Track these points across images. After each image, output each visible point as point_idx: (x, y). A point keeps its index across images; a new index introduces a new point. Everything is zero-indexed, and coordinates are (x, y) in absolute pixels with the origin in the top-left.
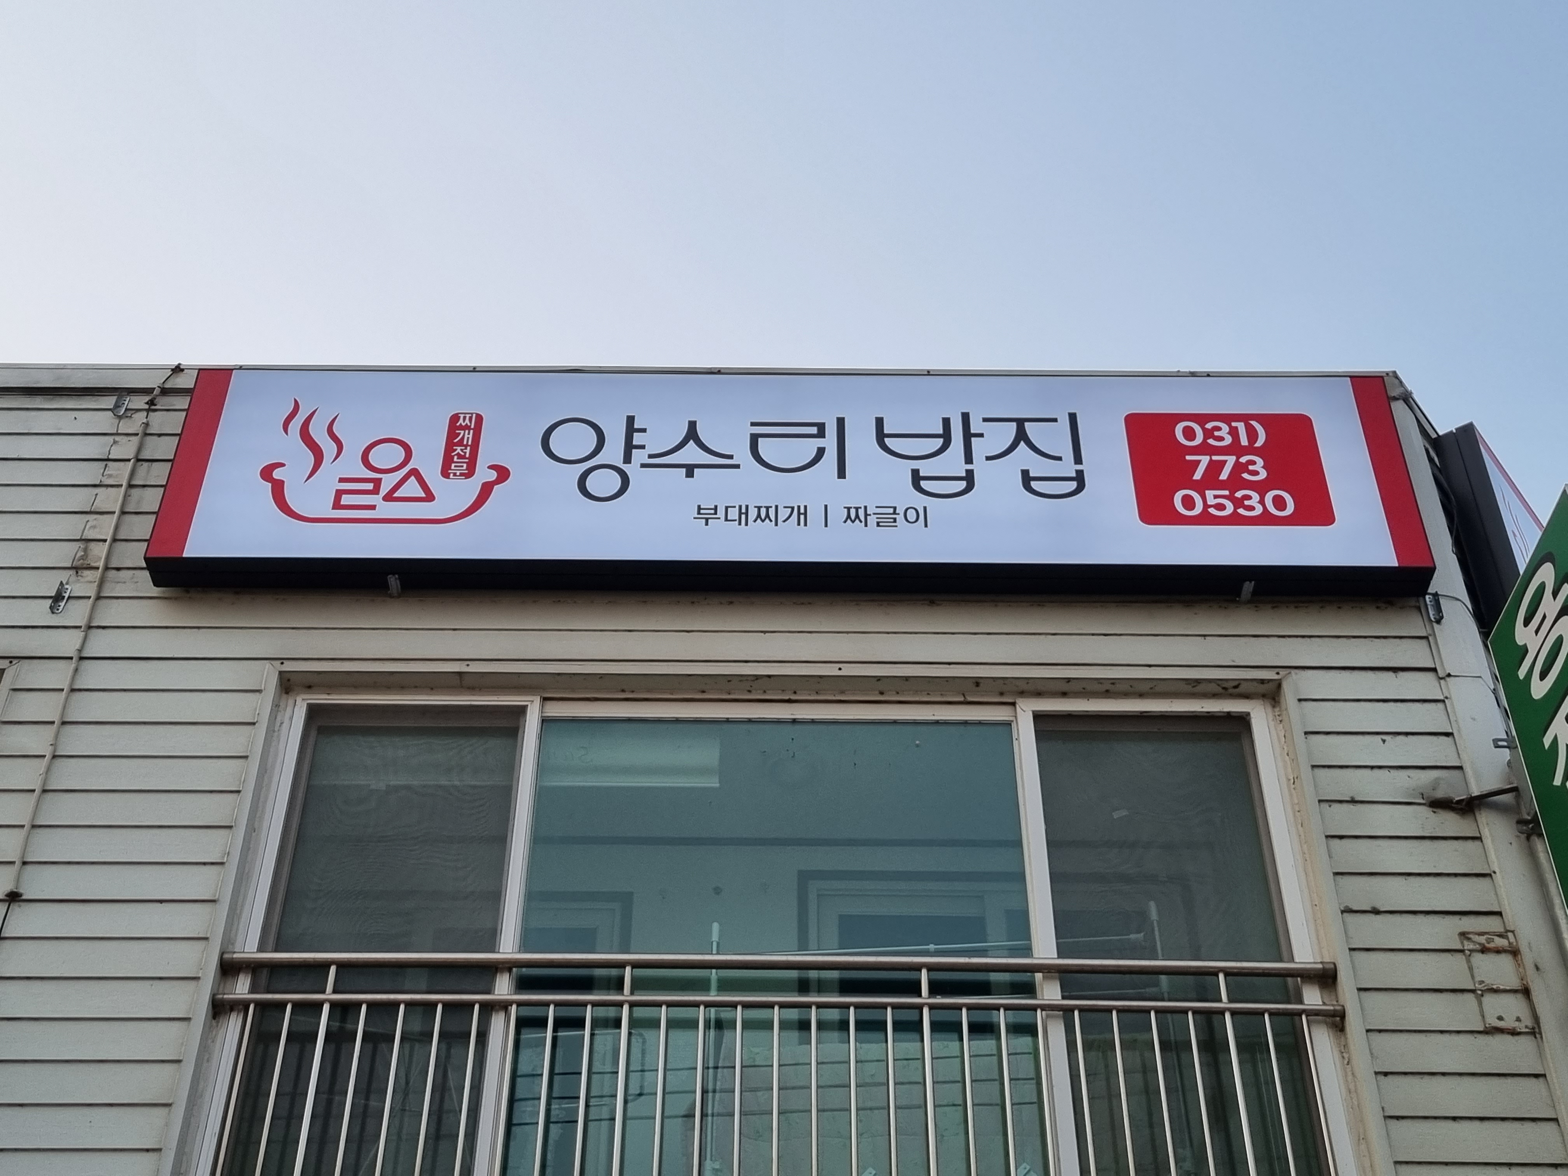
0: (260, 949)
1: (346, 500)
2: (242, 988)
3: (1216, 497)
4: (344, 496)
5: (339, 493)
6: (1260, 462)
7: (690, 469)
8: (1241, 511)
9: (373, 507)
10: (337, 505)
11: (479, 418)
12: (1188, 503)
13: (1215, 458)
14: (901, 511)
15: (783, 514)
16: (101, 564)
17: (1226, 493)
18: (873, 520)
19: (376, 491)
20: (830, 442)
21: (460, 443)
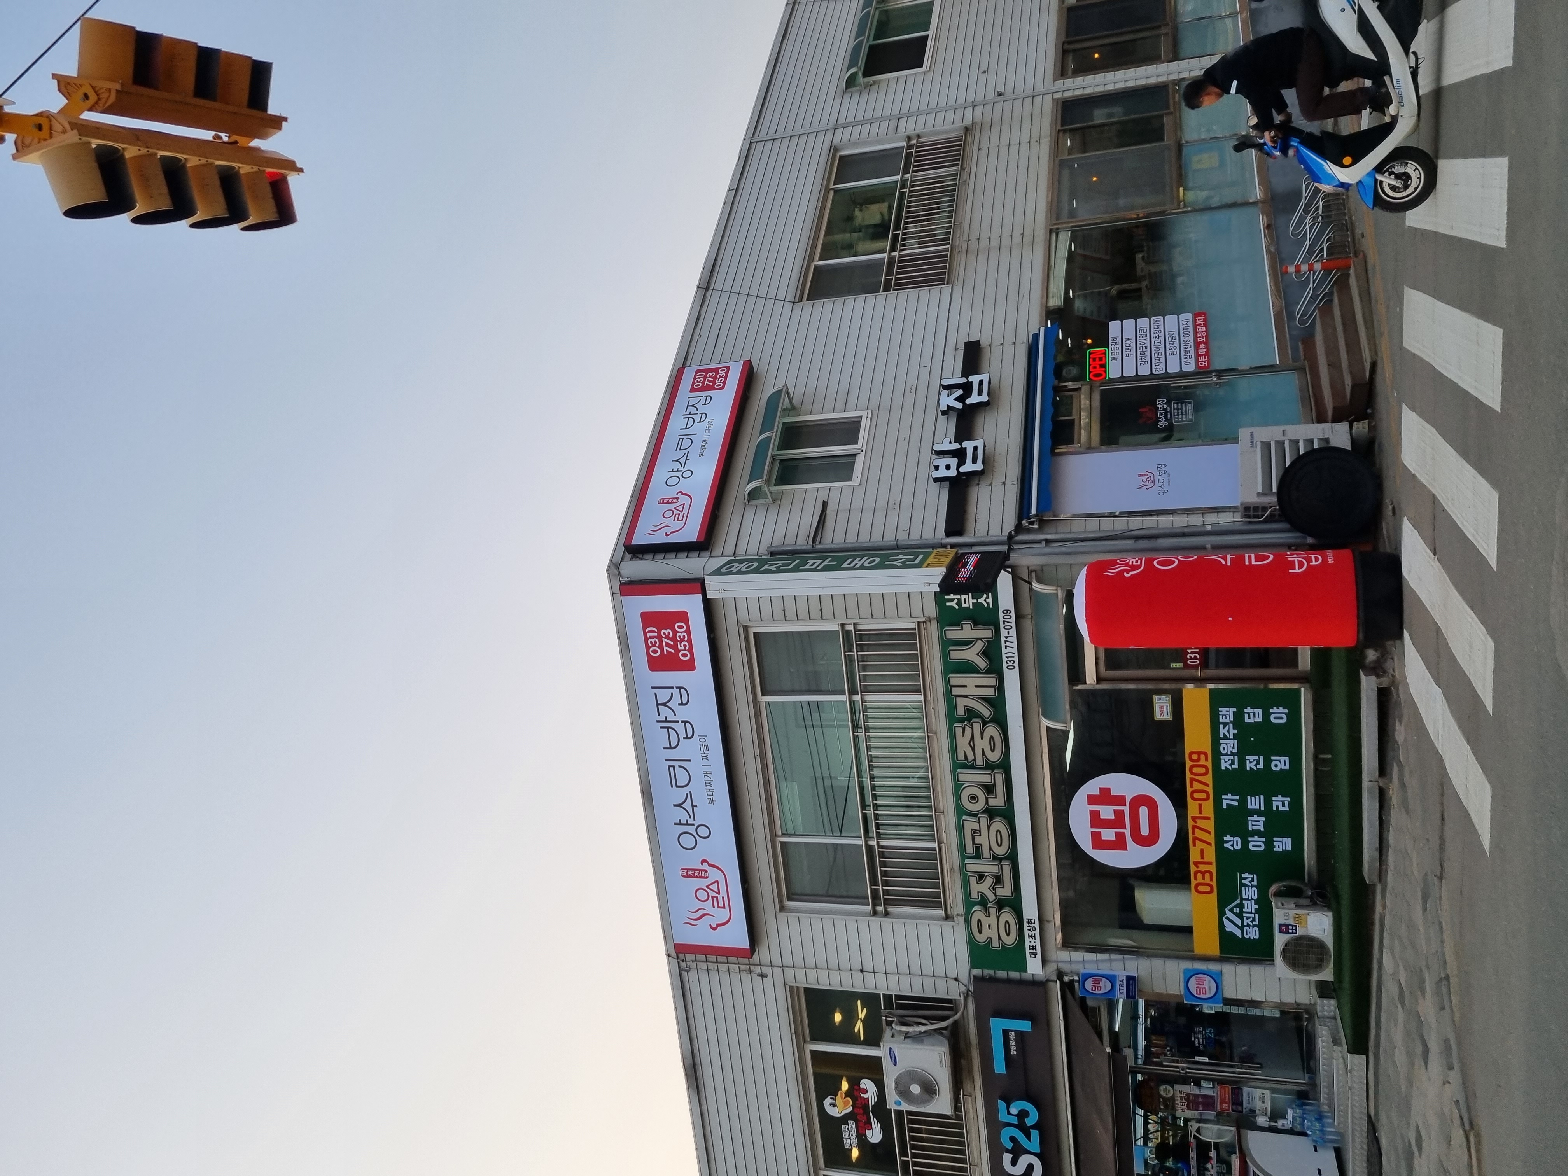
0: (869, 905)
1: (721, 905)
2: (880, 909)
3: (681, 646)
4: (720, 906)
5: (719, 907)
6: (663, 631)
7: (693, 806)
8: (686, 639)
9: (723, 898)
10: (724, 907)
11: (682, 869)
12: (685, 655)
13: (664, 644)
14: (701, 743)
15: (707, 778)
16: (748, 966)
17: (679, 643)
18: (706, 752)
19: (717, 898)
20: (676, 764)
21: (694, 874)
